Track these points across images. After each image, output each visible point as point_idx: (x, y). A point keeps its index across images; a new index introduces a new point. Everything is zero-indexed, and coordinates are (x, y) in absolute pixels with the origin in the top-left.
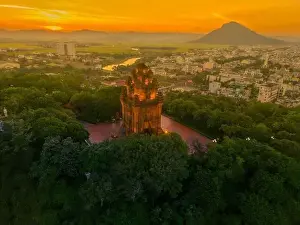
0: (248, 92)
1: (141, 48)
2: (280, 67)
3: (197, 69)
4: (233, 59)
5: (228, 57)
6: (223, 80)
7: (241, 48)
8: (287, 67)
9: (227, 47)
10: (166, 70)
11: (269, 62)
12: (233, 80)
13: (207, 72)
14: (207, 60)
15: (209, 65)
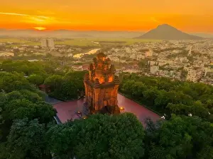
0: (179, 73)
1: (100, 42)
2: (200, 55)
3: (141, 56)
4: (166, 50)
5: (162, 48)
6: (160, 64)
7: (171, 41)
8: (205, 55)
9: (161, 41)
10: (119, 57)
11: (192, 52)
12: (168, 64)
13: (148, 59)
14: (147, 50)
15: (149, 54)
